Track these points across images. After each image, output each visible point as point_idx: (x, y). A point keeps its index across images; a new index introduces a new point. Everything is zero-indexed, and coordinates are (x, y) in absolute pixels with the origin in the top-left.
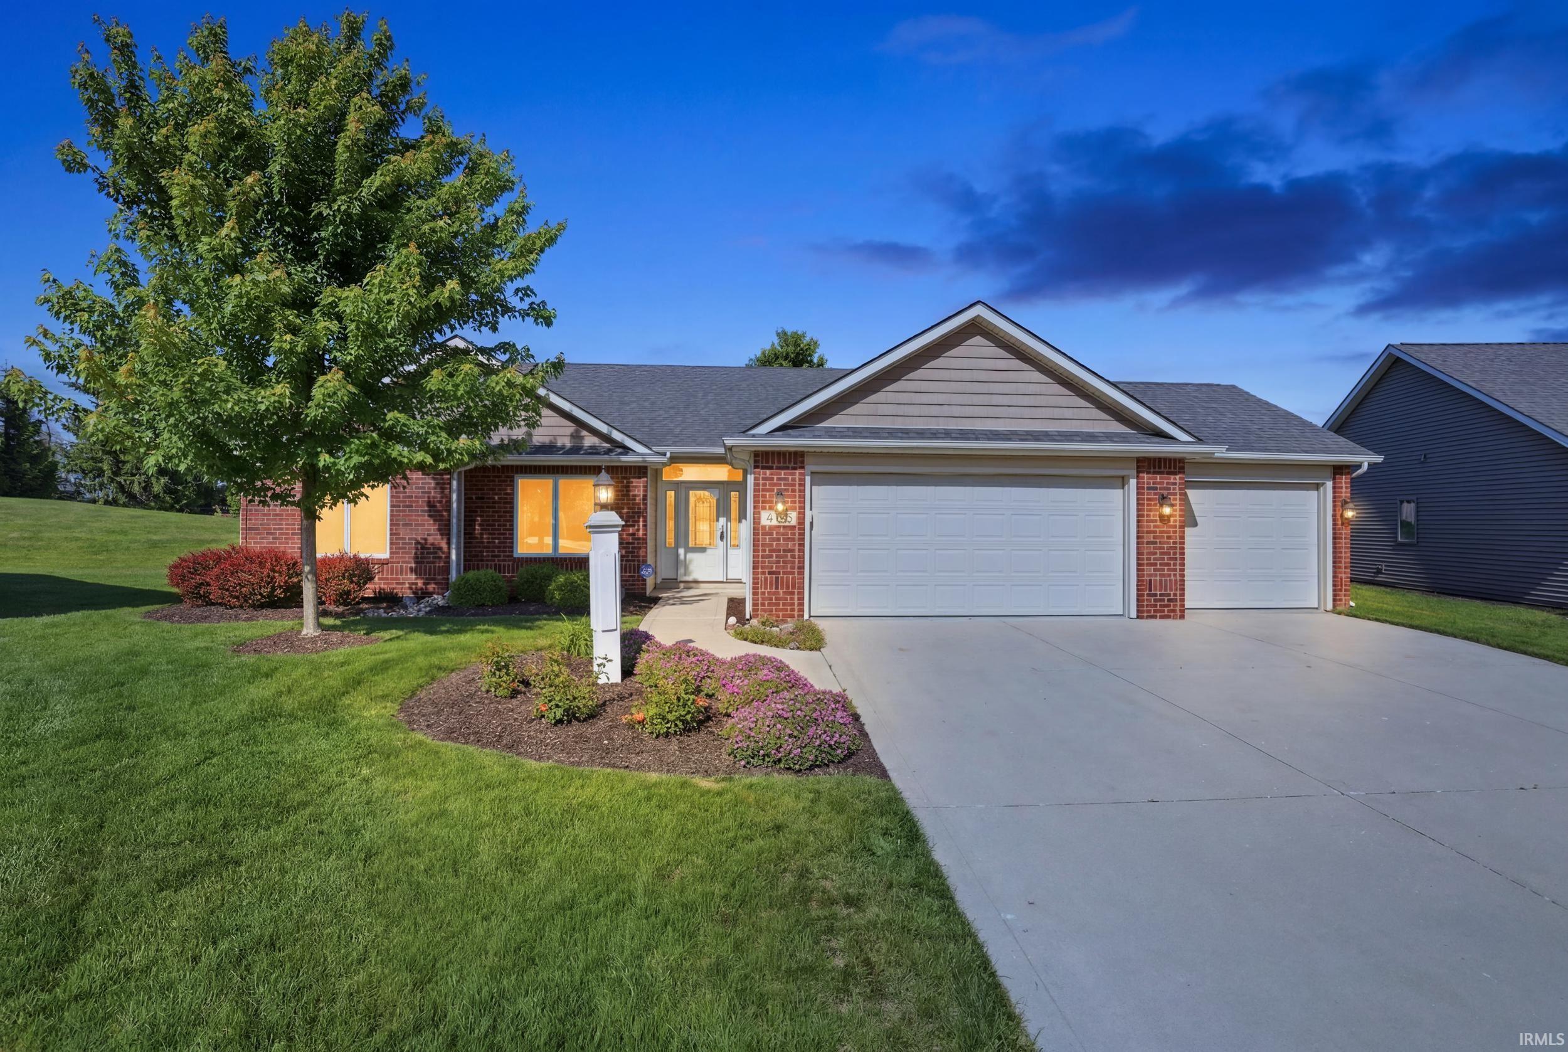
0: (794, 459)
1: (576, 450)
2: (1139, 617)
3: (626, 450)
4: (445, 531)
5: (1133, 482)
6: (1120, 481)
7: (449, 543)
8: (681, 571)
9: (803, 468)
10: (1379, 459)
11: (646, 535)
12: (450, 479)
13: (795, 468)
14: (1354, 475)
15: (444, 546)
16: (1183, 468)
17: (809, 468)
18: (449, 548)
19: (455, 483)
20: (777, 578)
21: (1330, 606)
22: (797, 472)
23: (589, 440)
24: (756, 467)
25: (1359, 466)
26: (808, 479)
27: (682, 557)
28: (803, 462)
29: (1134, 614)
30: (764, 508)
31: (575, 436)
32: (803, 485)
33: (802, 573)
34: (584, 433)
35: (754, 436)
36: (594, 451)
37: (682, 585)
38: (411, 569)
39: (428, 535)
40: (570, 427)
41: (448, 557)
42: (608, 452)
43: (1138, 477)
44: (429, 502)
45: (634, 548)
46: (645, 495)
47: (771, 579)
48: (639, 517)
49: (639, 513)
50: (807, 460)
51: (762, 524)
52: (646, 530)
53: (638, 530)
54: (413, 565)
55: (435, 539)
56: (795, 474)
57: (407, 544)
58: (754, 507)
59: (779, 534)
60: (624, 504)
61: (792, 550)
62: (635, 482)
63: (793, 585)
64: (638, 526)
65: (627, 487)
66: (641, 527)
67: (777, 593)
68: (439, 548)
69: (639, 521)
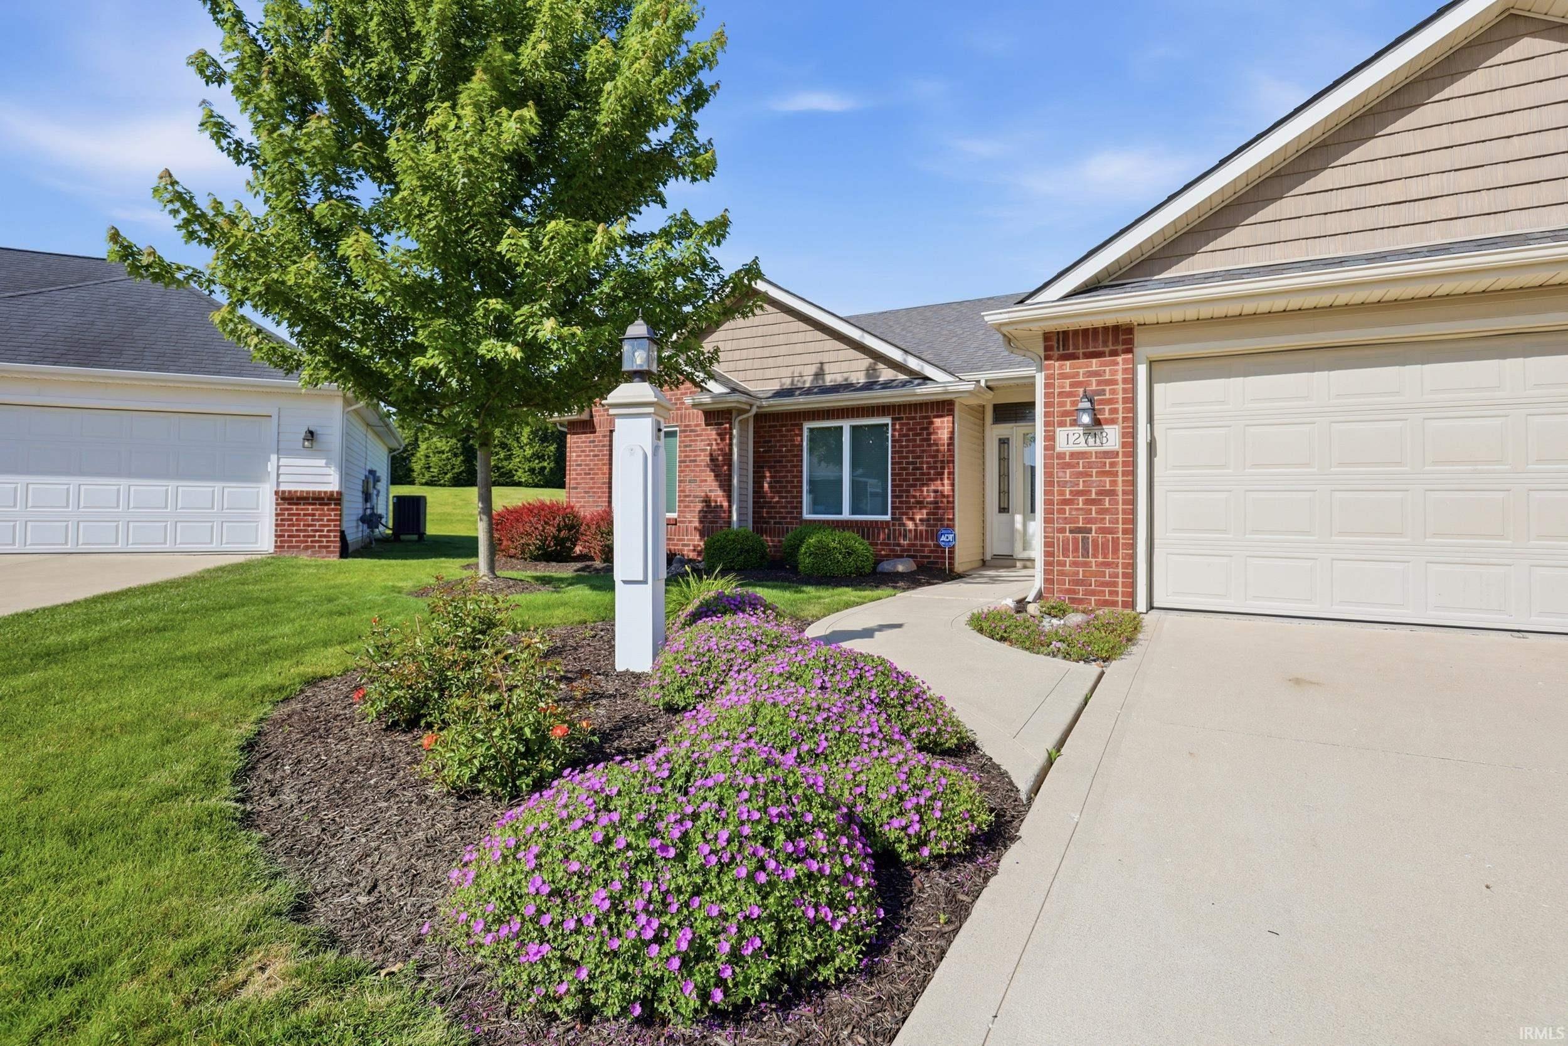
0: (1113, 338)
1: (869, 386)
3: (926, 379)
4: (726, 486)
7: (730, 501)
8: (1018, 546)
9: (1130, 351)
11: (953, 491)
12: (731, 429)
13: (1114, 353)
15: (725, 504)
17: (1145, 350)
18: (730, 506)
19: (735, 432)
20: (1085, 540)
22: (1120, 359)
23: (886, 374)
24: (1047, 358)
26: (1142, 370)
27: (1019, 526)
28: (1130, 342)
30: (1062, 424)
31: (871, 371)
32: (1132, 381)
33: (1132, 532)
34: (881, 366)
35: (1038, 305)
36: (887, 385)
37: (1019, 564)
38: (696, 529)
39: (710, 491)
40: (866, 362)
41: (730, 517)
42: (904, 384)
44: (711, 455)
45: (938, 508)
46: (952, 438)
47: (1075, 540)
48: (943, 468)
49: (942, 462)
50: (1138, 337)
51: (1058, 449)
52: (953, 485)
53: (943, 485)
54: (697, 524)
55: (718, 496)
56: (1117, 364)
57: (692, 502)
58: (1047, 424)
59: (1090, 465)
60: (923, 451)
61: (1112, 493)
62: (938, 422)
63: (1116, 551)
64: (942, 479)
65: (927, 429)
66: (946, 482)
67: (1086, 564)
68: (721, 506)
69: (943, 473)
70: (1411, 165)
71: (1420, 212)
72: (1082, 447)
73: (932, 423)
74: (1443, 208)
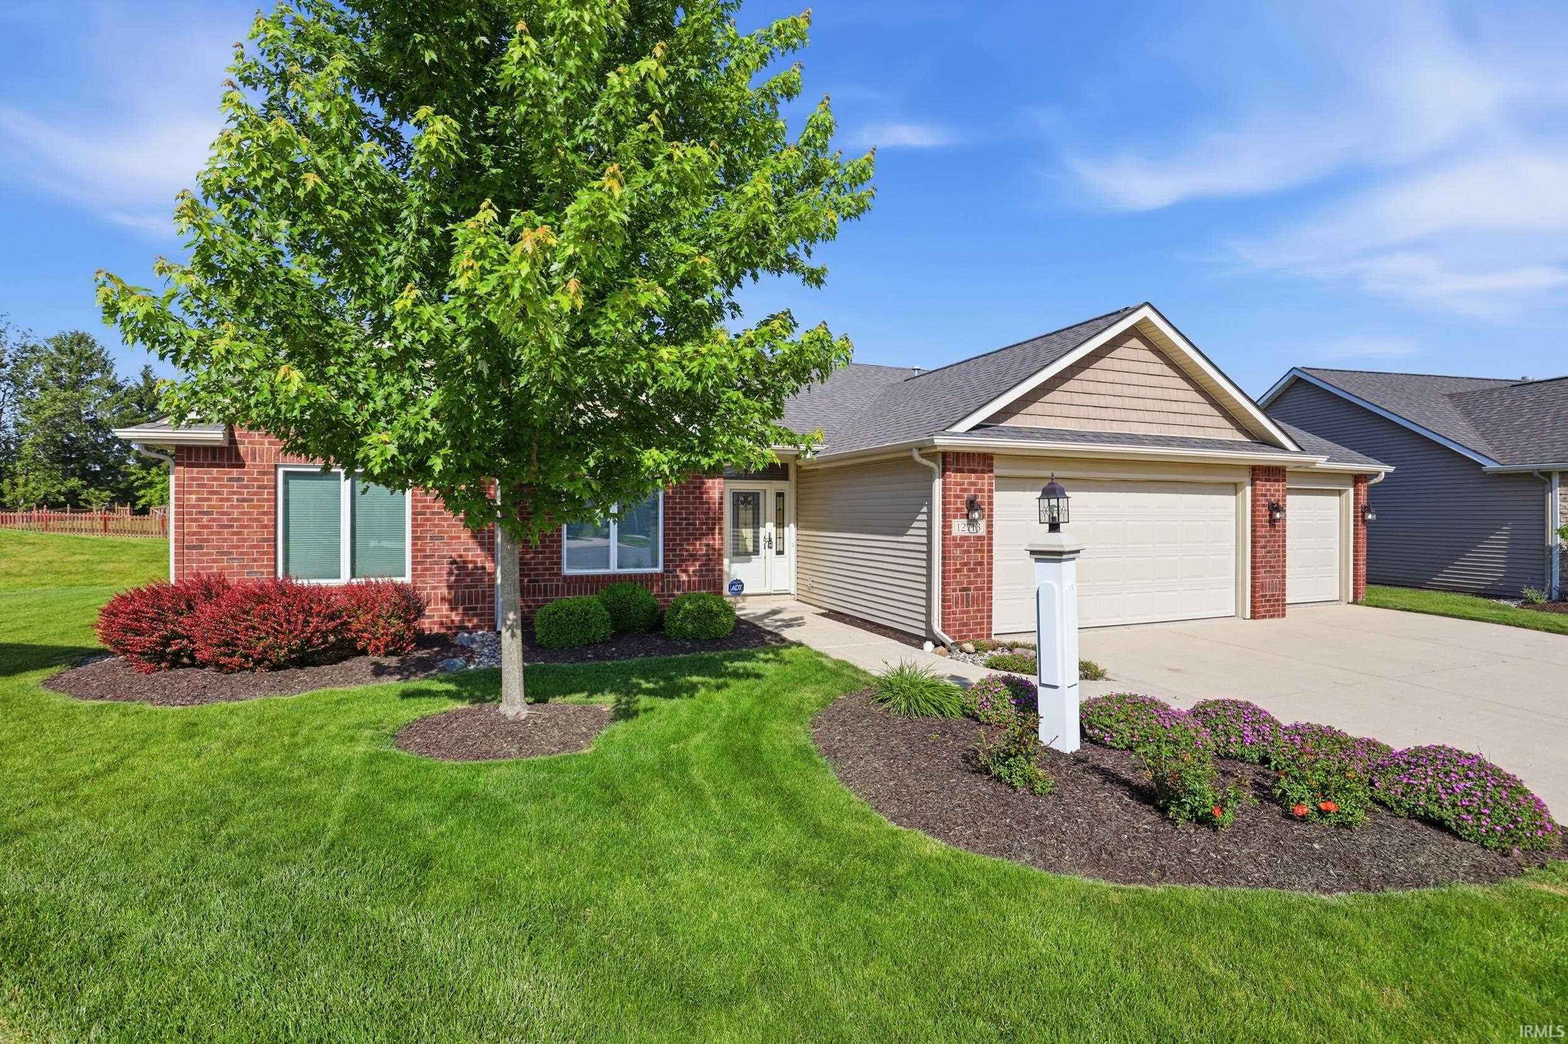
0: (983, 461)
2: (1253, 617)
4: (489, 544)
5: (1249, 489)
6: (1232, 488)
7: (494, 562)
9: (991, 471)
10: (1391, 469)
11: (722, 544)
13: (983, 472)
14: (1372, 482)
15: (486, 563)
16: (1284, 476)
17: (997, 471)
18: (495, 568)
20: (967, 595)
21: (1351, 599)
22: (986, 475)
24: (946, 469)
25: (1377, 475)
26: (996, 483)
28: (991, 465)
29: (1248, 615)
30: (955, 517)
32: (991, 490)
33: (990, 588)
35: (954, 434)
38: (443, 599)
39: (466, 551)
41: (494, 580)
43: (1252, 485)
45: (710, 560)
46: (721, 498)
47: (962, 596)
48: (714, 524)
49: (714, 519)
50: (995, 462)
51: (954, 534)
52: (722, 539)
53: (714, 539)
54: (445, 591)
55: (478, 556)
56: (984, 478)
57: (436, 563)
58: (944, 516)
59: (969, 546)
60: (696, 508)
61: (981, 564)
62: (709, 482)
63: (983, 602)
64: (713, 534)
65: (700, 488)
66: (717, 536)
67: (968, 612)
68: (484, 568)
69: (714, 529)
70: (1102, 388)
71: (1102, 414)
72: (966, 533)
73: (703, 483)
74: (1110, 414)
